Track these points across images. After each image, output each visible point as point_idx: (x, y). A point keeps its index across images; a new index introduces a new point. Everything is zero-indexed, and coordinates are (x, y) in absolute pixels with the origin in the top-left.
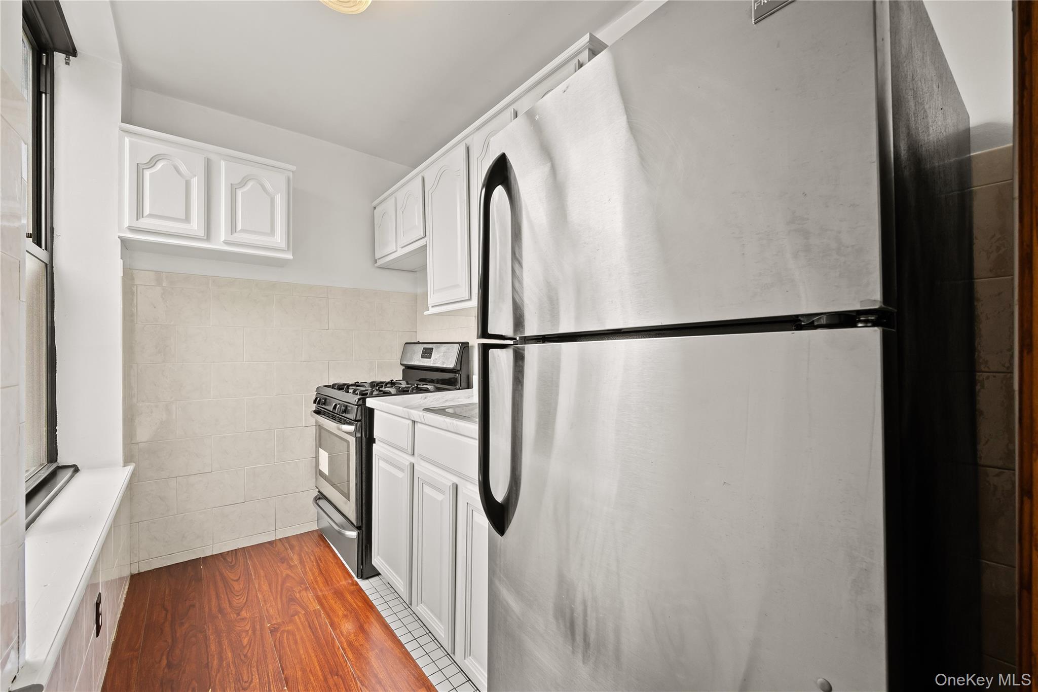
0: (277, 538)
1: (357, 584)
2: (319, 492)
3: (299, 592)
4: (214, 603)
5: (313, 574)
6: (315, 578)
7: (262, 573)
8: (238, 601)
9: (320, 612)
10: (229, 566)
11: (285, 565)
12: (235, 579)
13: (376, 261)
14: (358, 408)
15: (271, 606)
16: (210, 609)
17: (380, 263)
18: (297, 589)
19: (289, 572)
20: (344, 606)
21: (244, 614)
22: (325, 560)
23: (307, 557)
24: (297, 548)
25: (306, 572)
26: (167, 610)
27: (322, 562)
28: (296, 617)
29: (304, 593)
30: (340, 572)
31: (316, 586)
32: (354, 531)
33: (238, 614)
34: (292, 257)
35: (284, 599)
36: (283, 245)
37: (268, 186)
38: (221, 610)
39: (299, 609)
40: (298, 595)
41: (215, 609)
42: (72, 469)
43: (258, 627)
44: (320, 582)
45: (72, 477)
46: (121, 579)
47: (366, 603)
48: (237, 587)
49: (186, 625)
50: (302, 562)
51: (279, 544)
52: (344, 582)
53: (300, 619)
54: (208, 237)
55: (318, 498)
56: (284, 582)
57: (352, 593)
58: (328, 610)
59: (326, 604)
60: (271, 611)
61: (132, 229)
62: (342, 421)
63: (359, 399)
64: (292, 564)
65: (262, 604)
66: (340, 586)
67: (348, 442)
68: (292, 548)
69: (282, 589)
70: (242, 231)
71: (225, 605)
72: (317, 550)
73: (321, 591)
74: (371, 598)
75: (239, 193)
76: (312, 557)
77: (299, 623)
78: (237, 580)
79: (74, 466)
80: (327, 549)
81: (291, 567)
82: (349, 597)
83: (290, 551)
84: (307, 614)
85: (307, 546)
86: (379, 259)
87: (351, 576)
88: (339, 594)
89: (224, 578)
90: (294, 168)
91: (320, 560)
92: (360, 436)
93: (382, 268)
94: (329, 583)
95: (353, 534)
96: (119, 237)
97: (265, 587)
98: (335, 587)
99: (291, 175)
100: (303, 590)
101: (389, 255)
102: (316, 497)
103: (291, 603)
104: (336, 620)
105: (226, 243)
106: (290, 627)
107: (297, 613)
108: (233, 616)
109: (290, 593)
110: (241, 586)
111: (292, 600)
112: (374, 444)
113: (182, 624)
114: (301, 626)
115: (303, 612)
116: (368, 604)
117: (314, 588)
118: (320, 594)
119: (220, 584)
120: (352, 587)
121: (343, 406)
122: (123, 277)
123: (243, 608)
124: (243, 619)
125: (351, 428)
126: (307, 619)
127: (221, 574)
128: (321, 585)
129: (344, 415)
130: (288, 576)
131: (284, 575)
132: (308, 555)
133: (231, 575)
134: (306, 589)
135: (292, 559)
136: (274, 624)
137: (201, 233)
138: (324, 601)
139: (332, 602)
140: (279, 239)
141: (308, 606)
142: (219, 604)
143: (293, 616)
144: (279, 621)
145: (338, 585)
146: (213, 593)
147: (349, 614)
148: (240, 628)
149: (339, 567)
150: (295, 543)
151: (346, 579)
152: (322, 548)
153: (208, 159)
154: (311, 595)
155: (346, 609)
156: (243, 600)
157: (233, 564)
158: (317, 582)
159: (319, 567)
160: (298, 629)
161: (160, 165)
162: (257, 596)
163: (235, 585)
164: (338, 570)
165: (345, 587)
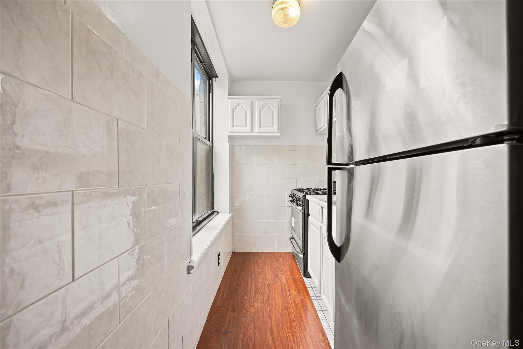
0: (277, 252)
1: (303, 279)
2: (292, 236)
3: (280, 274)
4: (253, 268)
5: (287, 269)
6: (287, 271)
7: (269, 263)
8: (260, 270)
9: (286, 284)
10: (260, 257)
11: (277, 263)
12: (260, 262)
13: (317, 131)
14: (303, 199)
15: (270, 276)
16: (251, 270)
17: (319, 132)
18: (280, 273)
19: (278, 266)
20: (295, 285)
21: (261, 276)
22: (292, 265)
23: (286, 262)
24: (283, 257)
25: (284, 268)
26: (239, 266)
27: (291, 265)
28: (277, 283)
29: (282, 275)
30: (297, 272)
31: (287, 274)
32: (302, 255)
33: (259, 275)
34: (280, 135)
35: (275, 275)
36: (277, 130)
37: (271, 107)
38: (254, 272)
39: (279, 281)
40: (279, 275)
41: (252, 271)
42: (217, 212)
43: (264, 282)
44: (288, 273)
45: (217, 215)
46: (229, 252)
47: (305, 287)
48: (261, 265)
49: (243, 273)
50: (283, 263)
51: (277, 254)
52: (297, 276)
53: (278, 284)
54: (252, 131)
55: (292, 238)
56: (275, 269)
57: (300, 281)
58: (289, 285)
59: (289, 282)
60: (269, 278)
61: (231, 132)
62: (298, 205)
63: (304, 196)
64: (280, 263)
65: (267, 274)
66: (296, 277)
67: (300, 214)
68: (281, 256)
69: (274, 271)
70: (263, 127)
71: (256, 270)
72: (290, 260)
73: (288, 276)
74: (307, 286)
75: (262, 112)
76: (288, 263)
77: (278, 286)
78: (261, 263)
79: (218, 211)
80: (294, 261)
81: (279, 264)
82: (298, 283)
83: (280, 257)
84: (281, 283)
85: (287, 257)
86: (318, 130)
87: (301, 275)
88: (295, 280)
89: (257, 261)
90: (280, 97)
91: (290, 264)
92: (304, 212)
93: (319, 134)
94: (292, 274)
95: (301, 256)
96: (228, 135)
97: (269, 269)
98: (294, 277)
99: (279, 100)
100: (282, 274)
101: (322, 127)
102: (291, 238)
103: (277, 277)
104: (291, 290)
105: (258, 132)
106: (274, 286)
107: (278, 282)
108: (257, 275)
109: (277, 274)
110: (262, 266)
111: (277, 276)
112: (309, 217)
113: (242, 272)
114: (278, 288)
115: (280, 282)
116: (305, 288)
117: (286, 275)
118: (287, 277)
119: (256, 263)
120: (300, 279)
121: (298, 198)
122: (229, 149)
123: (261, 273)
124: (260, 277)
125: (300, 208)
126: (281, 285)
127: (257, 260)
128: (289, 274)
129: (298, 202)
130: (278, 267)
131: (276, 266)
132: (286, 261)
133: (259, 261)
134: (283, 274)
135: (280, 261)
136: (269, 283)
137: (250, 130)
138: (288, 281)
139: (291, 282)
140: (275, 128)
141: (282, 281)
142: (254, 269)
143: (277, 282)
144: (271, 282)
145: (295, 276)
146: (253, 265)
147: (297, 289)
148: (258, 280)
149: (297, 269)
150: (283, 255)
151: (299, 275)
152: (292, 260)
153: (252, 102)
154: (284, 277)
155: (296, 287)
156: (261, 271)
157: (261, 256)
158: (287, 272)
159: (289, 267)
160: (277, 288)
161: (238, 108)
162: (266, 271)
163: (260, 264)
164: (296, 270)
165: (298, 278)
